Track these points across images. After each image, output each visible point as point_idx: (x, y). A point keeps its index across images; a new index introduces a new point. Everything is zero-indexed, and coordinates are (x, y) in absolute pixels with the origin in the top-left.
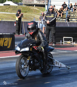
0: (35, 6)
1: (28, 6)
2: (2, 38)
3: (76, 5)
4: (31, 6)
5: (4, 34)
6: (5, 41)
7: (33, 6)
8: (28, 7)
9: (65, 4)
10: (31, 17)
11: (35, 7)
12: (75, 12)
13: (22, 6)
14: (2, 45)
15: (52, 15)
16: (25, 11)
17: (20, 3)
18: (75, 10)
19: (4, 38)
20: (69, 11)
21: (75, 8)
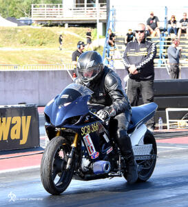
0: (66, 25)
1: (47, 26)
2: (4, 119)
3: (186, 19)
4: (56, 25)
5: (10, 106)
6: (12, 125)
7: (63, 26)
8: (48, 31)
9: (154, 18)
10: (59, 57)
11: (67, 30)
12: (185, 39)
13: (31, 26)
14: (5, 138)
15: (141, 49)
16: (41, 41)
17: (23, 18)
18: (184, 31)
19: (9, 119)
20: (167, 35)
21: (183, 28)
